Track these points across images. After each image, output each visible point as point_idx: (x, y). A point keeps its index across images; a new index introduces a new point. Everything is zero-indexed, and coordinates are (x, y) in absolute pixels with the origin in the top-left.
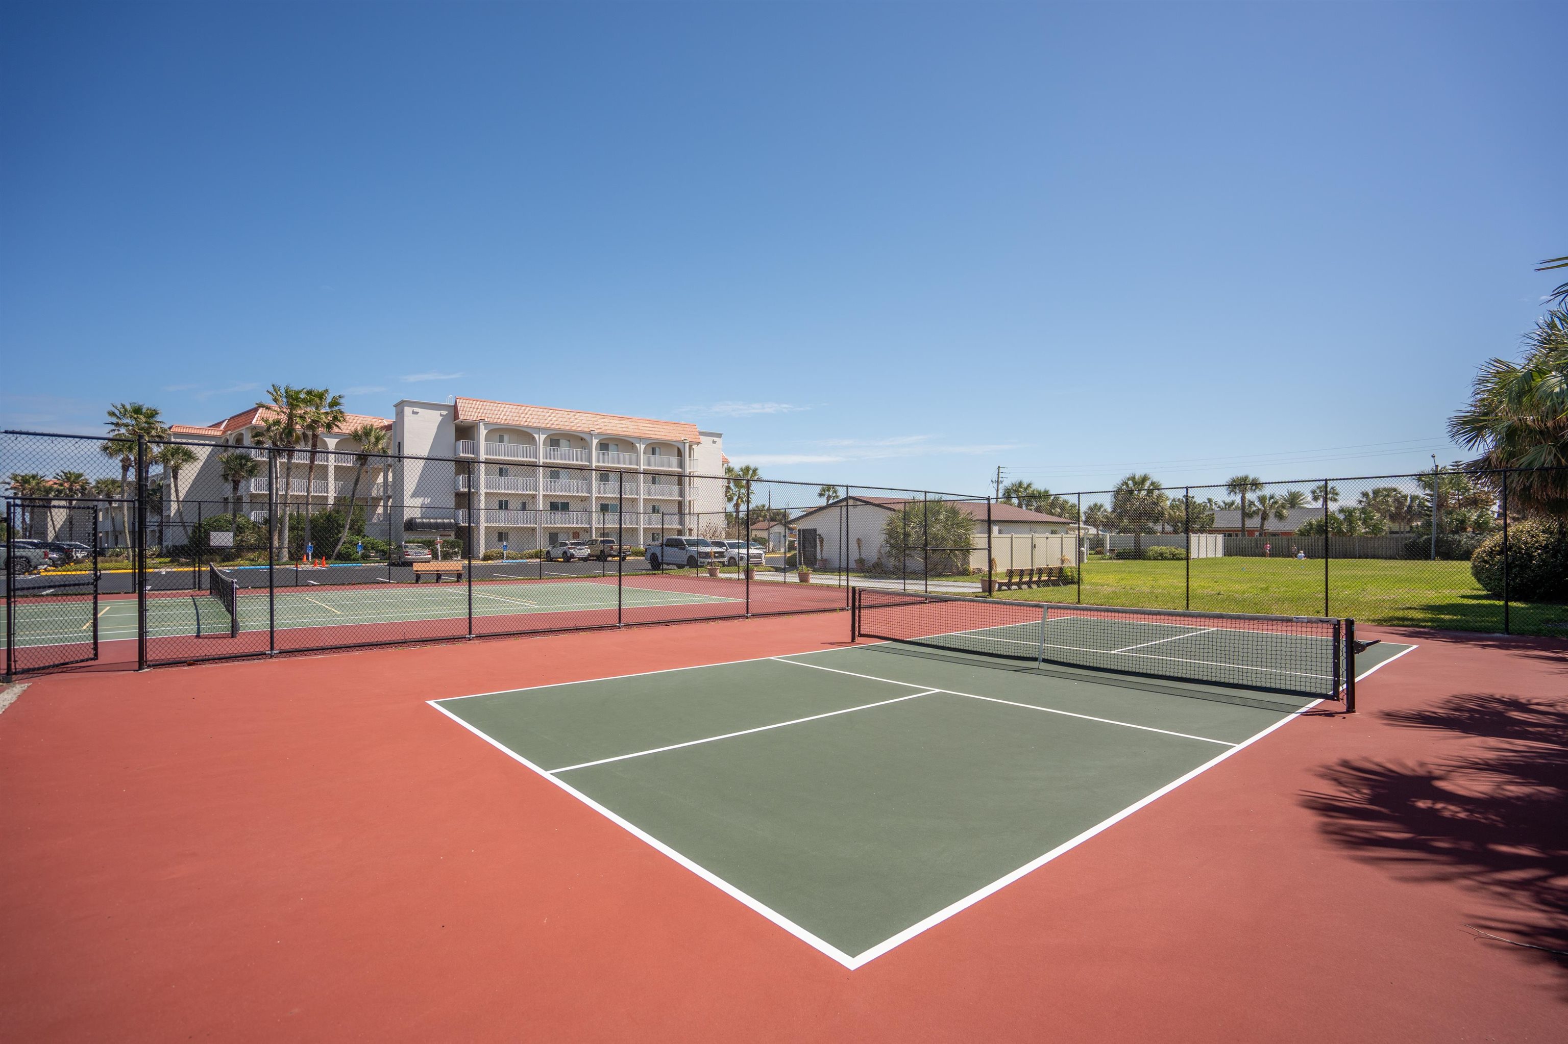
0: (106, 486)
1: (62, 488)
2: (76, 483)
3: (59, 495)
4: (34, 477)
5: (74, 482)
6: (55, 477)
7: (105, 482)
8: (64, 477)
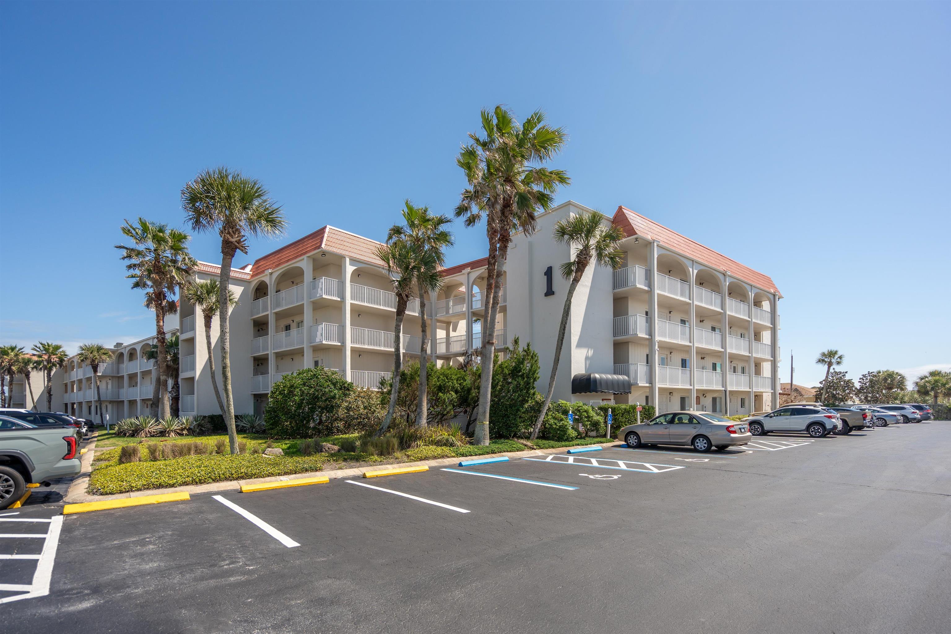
0: (91, 353)
1: (41, 359)
2: (54, 355)
3: (37, 366)
4: (13, 349)
5: (52, 353)
6: (34, 349)
7: (90, 349)
8: (42, 348)
